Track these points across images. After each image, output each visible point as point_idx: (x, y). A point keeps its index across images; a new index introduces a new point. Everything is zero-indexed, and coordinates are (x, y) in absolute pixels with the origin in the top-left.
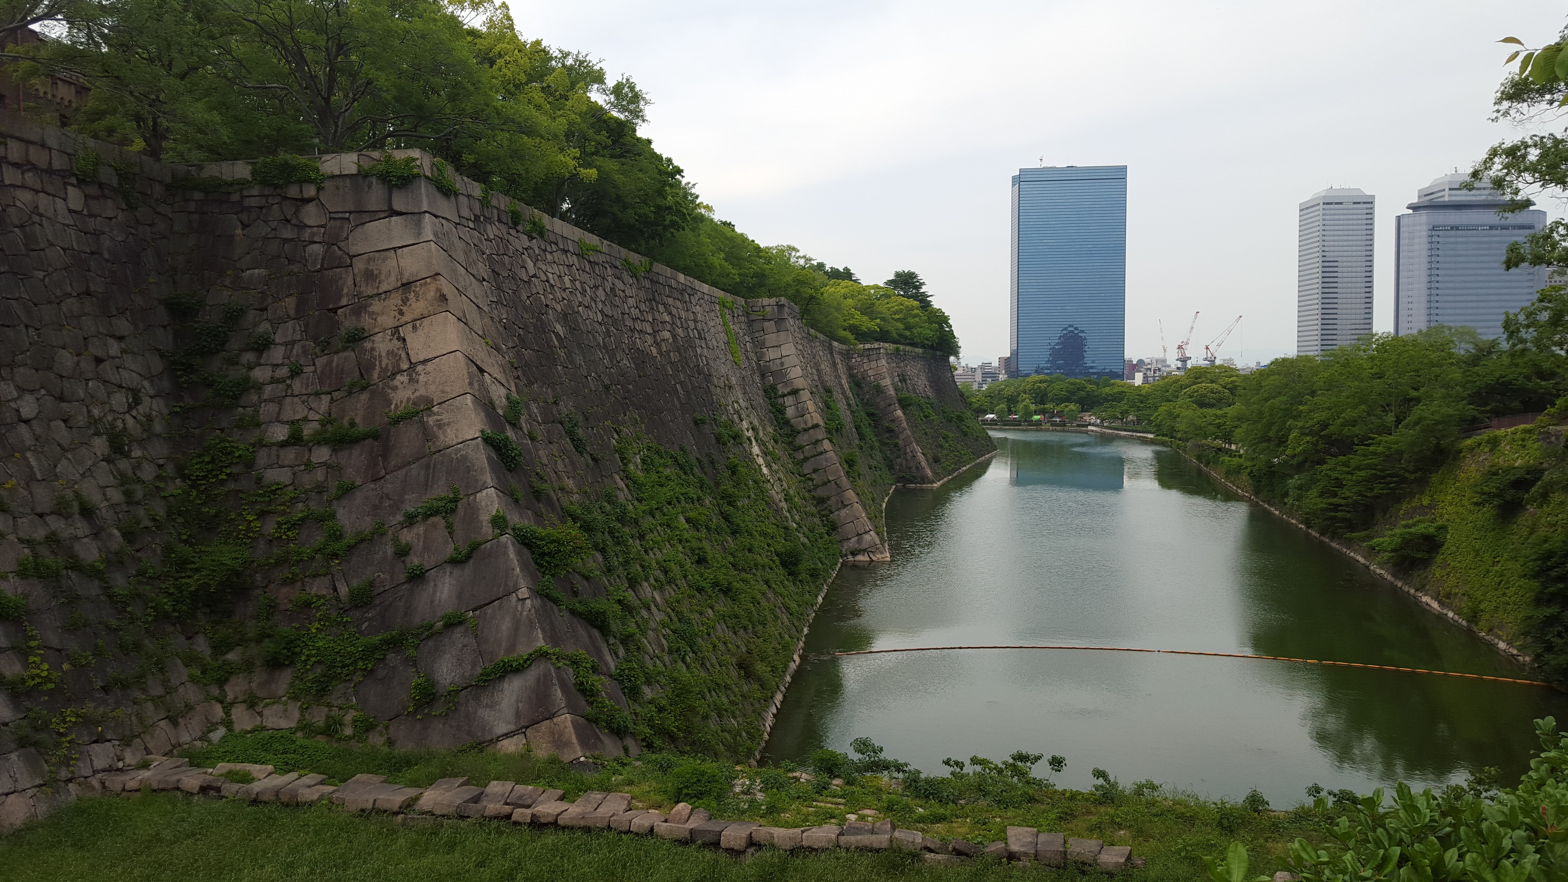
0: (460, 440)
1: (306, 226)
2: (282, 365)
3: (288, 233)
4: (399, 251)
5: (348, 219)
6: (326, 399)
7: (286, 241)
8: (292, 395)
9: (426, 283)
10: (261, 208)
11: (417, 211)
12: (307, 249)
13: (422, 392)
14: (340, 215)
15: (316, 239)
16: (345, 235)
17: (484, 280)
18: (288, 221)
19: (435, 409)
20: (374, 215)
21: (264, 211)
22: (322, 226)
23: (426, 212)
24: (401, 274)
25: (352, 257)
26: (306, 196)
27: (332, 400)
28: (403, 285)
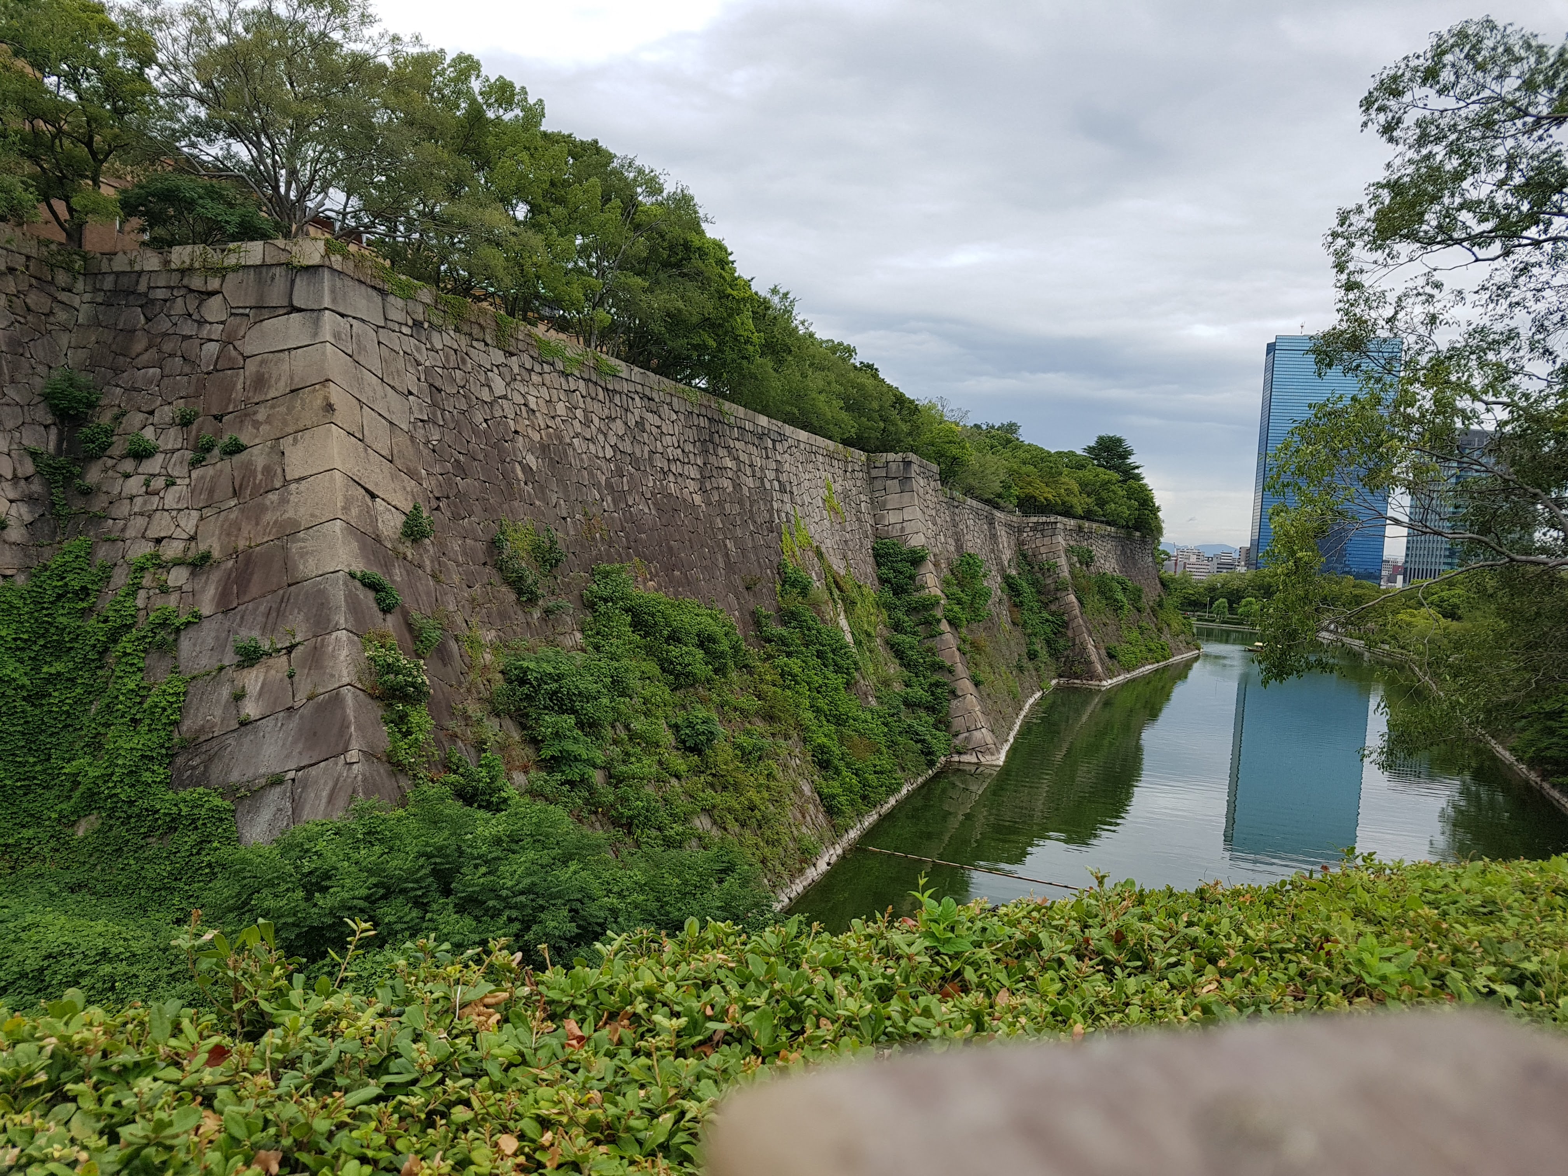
0: (320, 573)
1: (206, 322)
2: (159, 475)
3: (189, 329)
4: (293, 352)
5: (248, 315)
6: (195, 514)
7: (186, 338)
8: (163, 509)
9: (314, 390)
10: (165, 301)
11: (316, 307)
12: (204, 347)
13: (290, 514)
14: (241, 311)
15: (213, 337)
16: (242, 333)
17: (410, 393)
18: (190, 315)
19: (301, 535)
20: (273, 311)
21: (168, 304)
22: (222, 323)
23: (326, 309)
24: (292, 379)
25: (245, 358)
26: (210, 289)
27: (202, 518)
28: (292, 391)
